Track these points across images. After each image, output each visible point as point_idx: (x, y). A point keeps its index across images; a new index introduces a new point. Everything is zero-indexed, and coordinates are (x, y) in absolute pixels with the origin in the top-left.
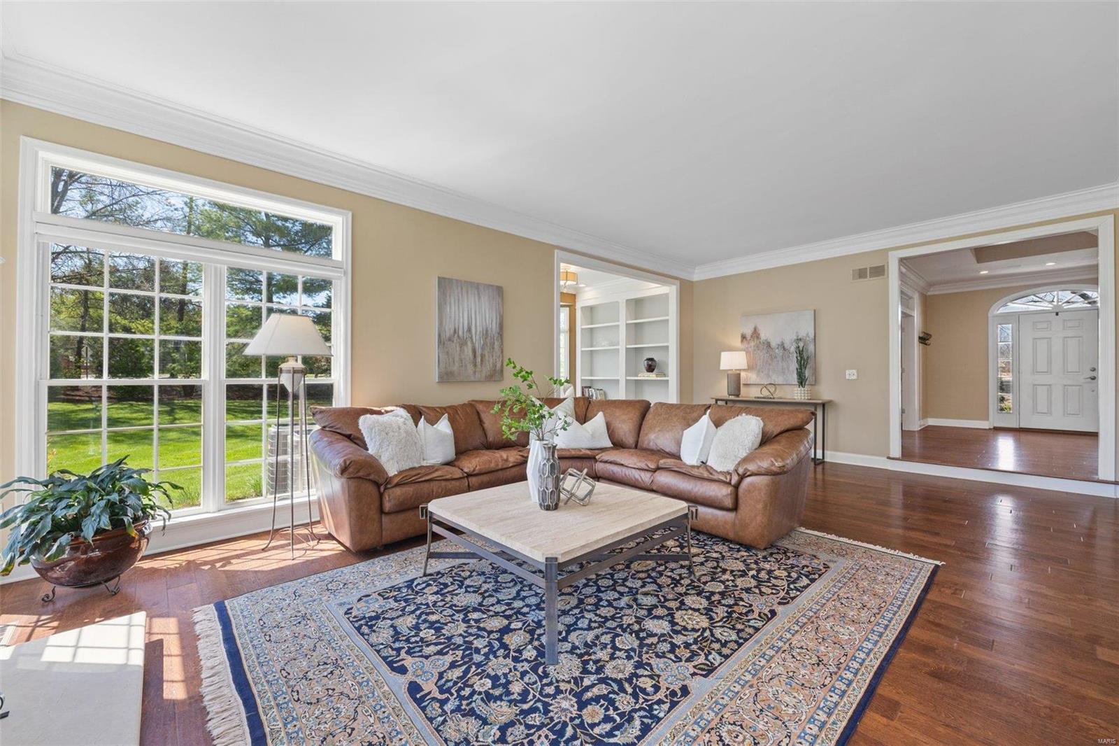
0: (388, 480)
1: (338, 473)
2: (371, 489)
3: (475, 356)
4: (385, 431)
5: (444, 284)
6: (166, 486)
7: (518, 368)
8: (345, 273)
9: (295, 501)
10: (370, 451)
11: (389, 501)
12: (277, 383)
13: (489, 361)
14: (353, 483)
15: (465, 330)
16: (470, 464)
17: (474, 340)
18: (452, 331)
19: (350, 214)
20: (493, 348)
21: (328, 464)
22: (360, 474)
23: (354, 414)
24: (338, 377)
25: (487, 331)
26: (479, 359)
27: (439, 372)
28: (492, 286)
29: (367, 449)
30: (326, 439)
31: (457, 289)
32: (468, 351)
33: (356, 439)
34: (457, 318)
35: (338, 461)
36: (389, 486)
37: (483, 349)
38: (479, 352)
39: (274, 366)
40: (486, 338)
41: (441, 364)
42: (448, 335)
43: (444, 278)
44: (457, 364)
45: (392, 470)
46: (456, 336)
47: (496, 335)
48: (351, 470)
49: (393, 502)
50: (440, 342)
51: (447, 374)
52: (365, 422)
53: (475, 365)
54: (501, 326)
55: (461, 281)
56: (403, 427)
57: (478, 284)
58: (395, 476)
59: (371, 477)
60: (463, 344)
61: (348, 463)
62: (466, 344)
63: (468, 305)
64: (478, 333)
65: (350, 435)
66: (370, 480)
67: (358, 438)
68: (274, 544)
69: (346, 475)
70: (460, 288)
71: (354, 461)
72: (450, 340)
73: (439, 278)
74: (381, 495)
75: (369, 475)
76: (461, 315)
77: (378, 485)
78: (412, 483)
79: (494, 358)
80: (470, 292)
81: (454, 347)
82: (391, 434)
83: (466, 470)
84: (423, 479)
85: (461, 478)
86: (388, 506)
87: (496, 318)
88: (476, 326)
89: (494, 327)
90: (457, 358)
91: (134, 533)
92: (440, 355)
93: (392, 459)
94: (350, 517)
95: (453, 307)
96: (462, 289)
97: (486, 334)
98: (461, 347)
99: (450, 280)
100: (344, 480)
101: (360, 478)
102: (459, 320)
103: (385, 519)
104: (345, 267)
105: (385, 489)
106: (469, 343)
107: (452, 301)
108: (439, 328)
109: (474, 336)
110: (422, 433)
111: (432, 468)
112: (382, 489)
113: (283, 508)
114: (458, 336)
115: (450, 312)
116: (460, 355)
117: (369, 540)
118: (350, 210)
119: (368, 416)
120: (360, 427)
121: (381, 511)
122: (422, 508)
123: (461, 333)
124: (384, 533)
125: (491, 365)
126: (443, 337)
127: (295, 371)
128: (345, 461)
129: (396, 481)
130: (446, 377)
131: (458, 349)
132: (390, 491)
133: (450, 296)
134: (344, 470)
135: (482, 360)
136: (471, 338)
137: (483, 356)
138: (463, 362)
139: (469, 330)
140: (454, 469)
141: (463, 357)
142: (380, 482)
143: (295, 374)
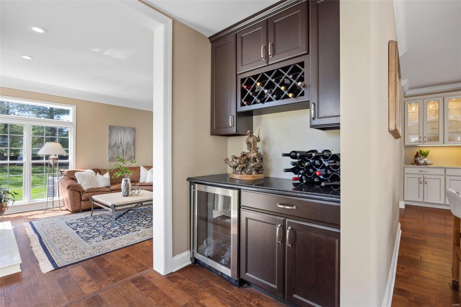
0: (83, 191)
1: (67, 189)
2: (78, 194)
3: (123, 152)
4: (84, 177)
5: (111, 128)
6: (13, 193)
7: (120, 158)
8: (74, 126)
9: (54, 200)
10: (78, 183)
11: (83, 197)
12: (48, 162)
13: (129, 154)
14: (71, 192)
15: (119, 143)
16: (113, 187)
17: (123, 147)
18: (114, 144)
19: (75, 106)
20: (131, 149)
21: (64, 186)
22: (74, 189)
23: (74, 172)
24: (71, 160)
25: (128, 143)
26: (125, 153)
27: (109, 158)
28: (130, 128)
29: (77, 182)
30: (64, 179)
31: (116, 129)
32: (121, 150)
33: (74, 179)
34: (116, 139)
35: (67, 185)
36: (84, 193)
37: (126, 149)
38: (125, 151)
39: (47, 157)
40: (128, 146)
41: (110, 155)
42: (112, 145)
43: (111, 126)
44: (116, 155)
45: (85, 188)
46: (116, 145)
47: (132, 145)
48: (71, 188)
49: (84, 197)
50: (109, 147)
51: (112, 158)
52: (76, 174)
53: (123, 155)
54: (134, 142)
55: (118, 127)
56: (90, 176)
57: (125, 127)
58: (86, 190)
59: (78, 190)
60: (118, 148)
61: (70, 185)
62: (120, 148)
63: (121, 135)
64: (125, 144)
65: (73, 178)
66: (77, 191)
67: (75, 179)
68: (46, 212)
69: (69, 189)
70: (117, 129)
71: (72, 185)
72: (113, 146)
73: (109, 126)
74: (81, 195)
75: (77, 189)
76: (118, 138)
77: (80, 192)
78: (91, 192)
79: (131, 152)
80: (121, 131)
81: (115, 149)
82: (86, 177)
83: (111, 189)
84: (96, 191)
85: (109, 191)
86: (83, 198)
87: (132, 139)
88: (124, 142)
89: (131, 142)
90: (116, 153)
91: (4, 205)
92: (110, 152)
93: (86, 185)
94: (70, 201)
95: (114, 135)
96: (118, 129)
97: (128, 144)
98: (118, 149)
99: (114, 127)
100: (68, 191)
101: (74, 190)
102: (117, 140)
103: (82, 203)
104: (73, 124)
105: (82, 193)
106: (121, 148)
107: (114, 133)
108: (109, 143)
109: (123, 145)
110: (98, 178)
111: (100, 188)
112: (81, 193)
113: (50, 202)
114: (117, 145)
115: (113, 137)
116: (117, 152)
117: (76, 208)
118: (76, 105)
119: (78, 172)
120: (75, 176)
121: (81, 200)
122: (91, 197)
123: (118, 144)
124: (82, 207)
125: (130, 155)
126: (110, 145)
127: (54, 159)
128: (69, 185)
129: (86, 191)
130: (111, 159)
131: (116, 150)
132: (84, 194)
133: (113, 132)
134: (68, 188)
135: (126, 153)
136: (122, 146)
137: (126, 152)
138: (119, 154)
139: (121, 143)
140: (108, 188)
141: (118, 152)
142: (81, 191)
143: (54, 160)
